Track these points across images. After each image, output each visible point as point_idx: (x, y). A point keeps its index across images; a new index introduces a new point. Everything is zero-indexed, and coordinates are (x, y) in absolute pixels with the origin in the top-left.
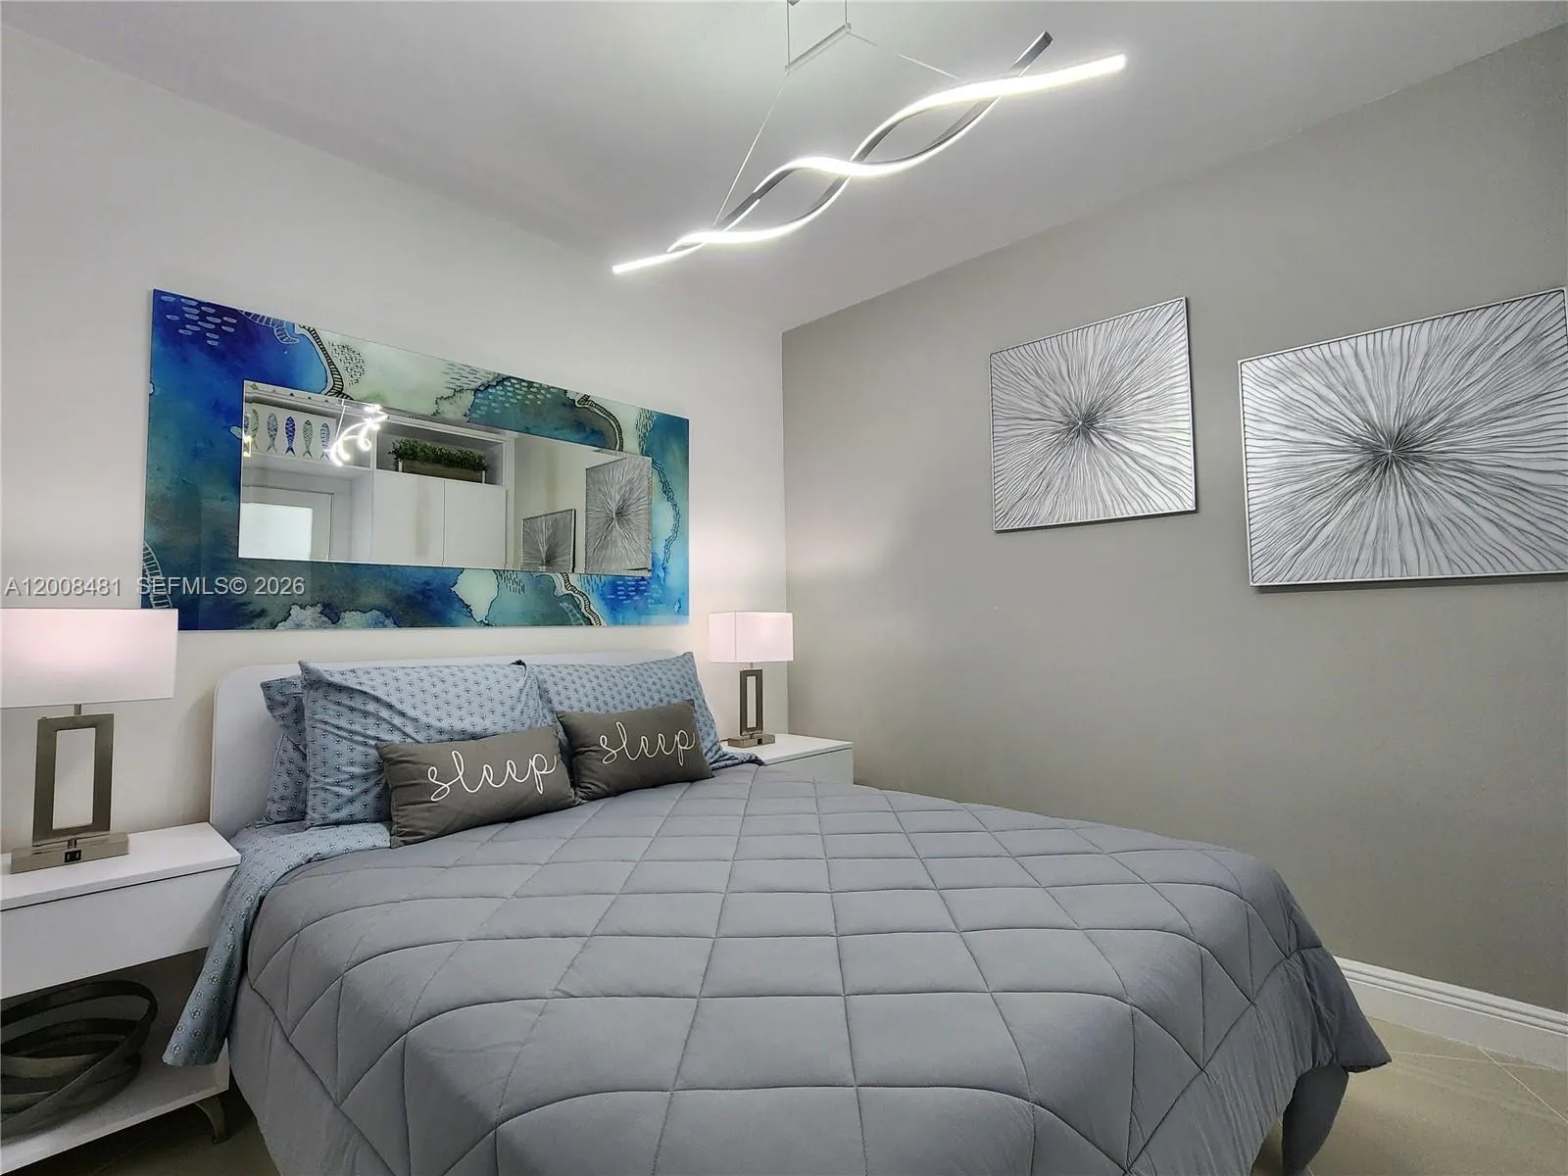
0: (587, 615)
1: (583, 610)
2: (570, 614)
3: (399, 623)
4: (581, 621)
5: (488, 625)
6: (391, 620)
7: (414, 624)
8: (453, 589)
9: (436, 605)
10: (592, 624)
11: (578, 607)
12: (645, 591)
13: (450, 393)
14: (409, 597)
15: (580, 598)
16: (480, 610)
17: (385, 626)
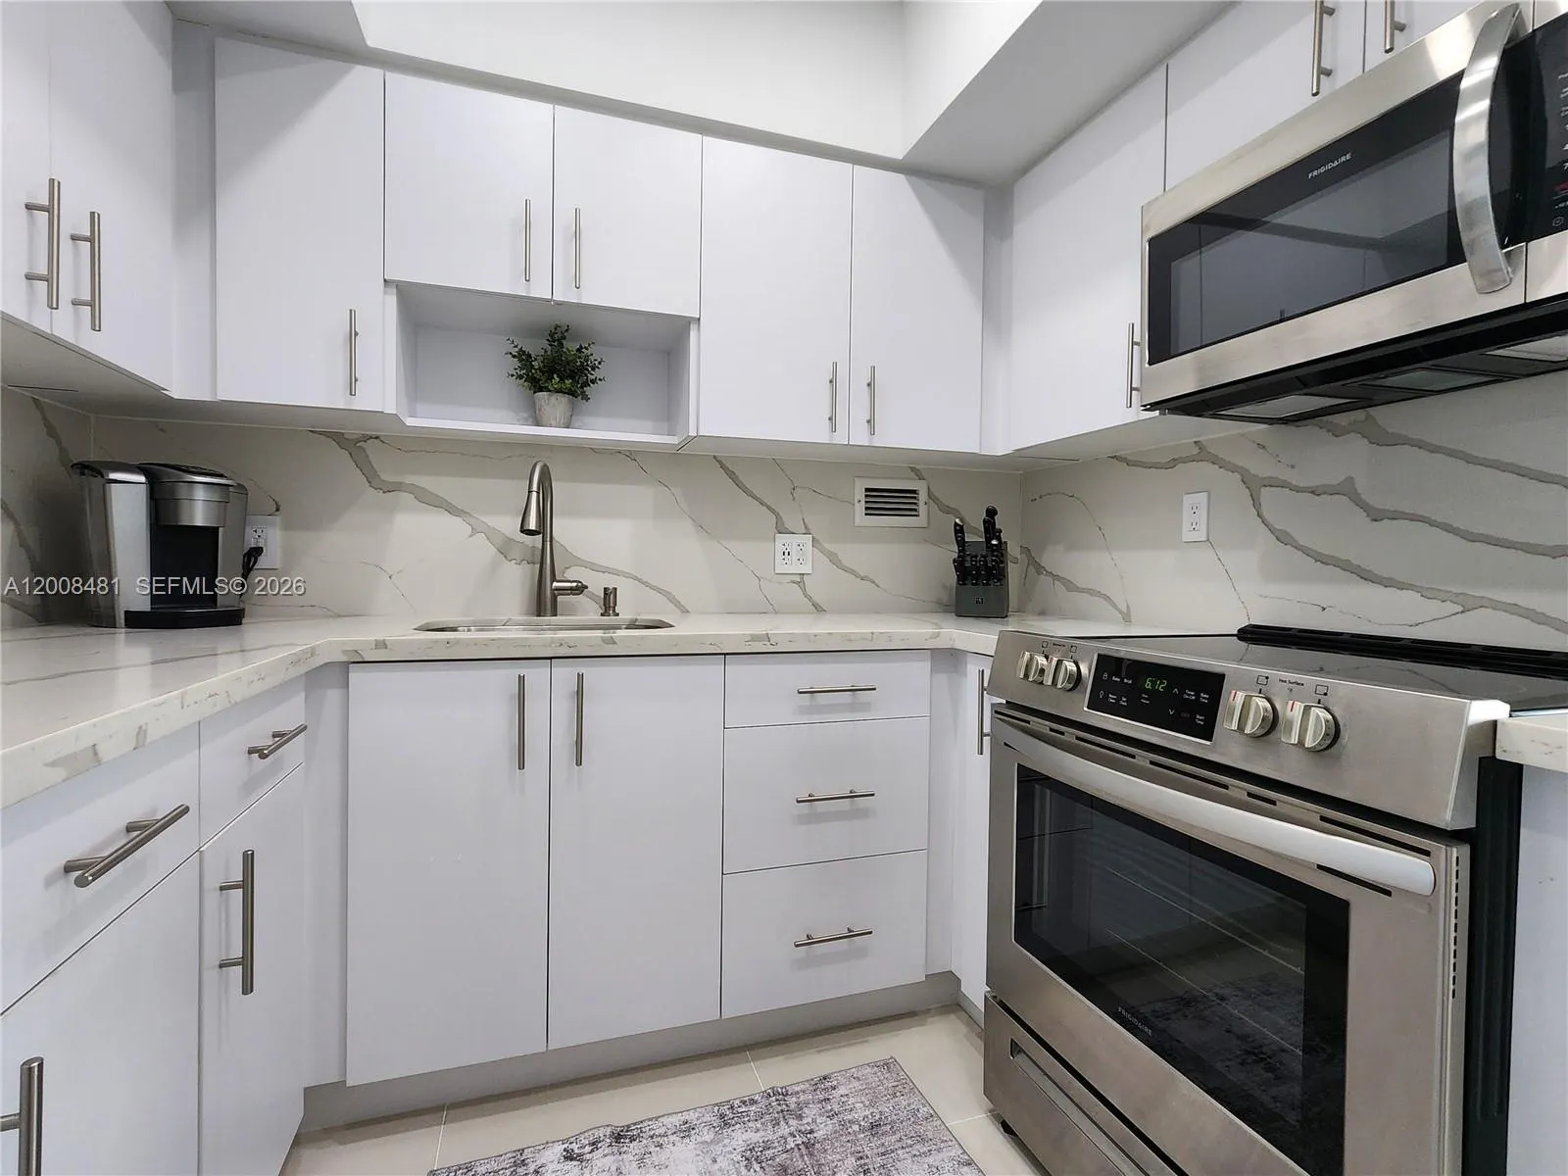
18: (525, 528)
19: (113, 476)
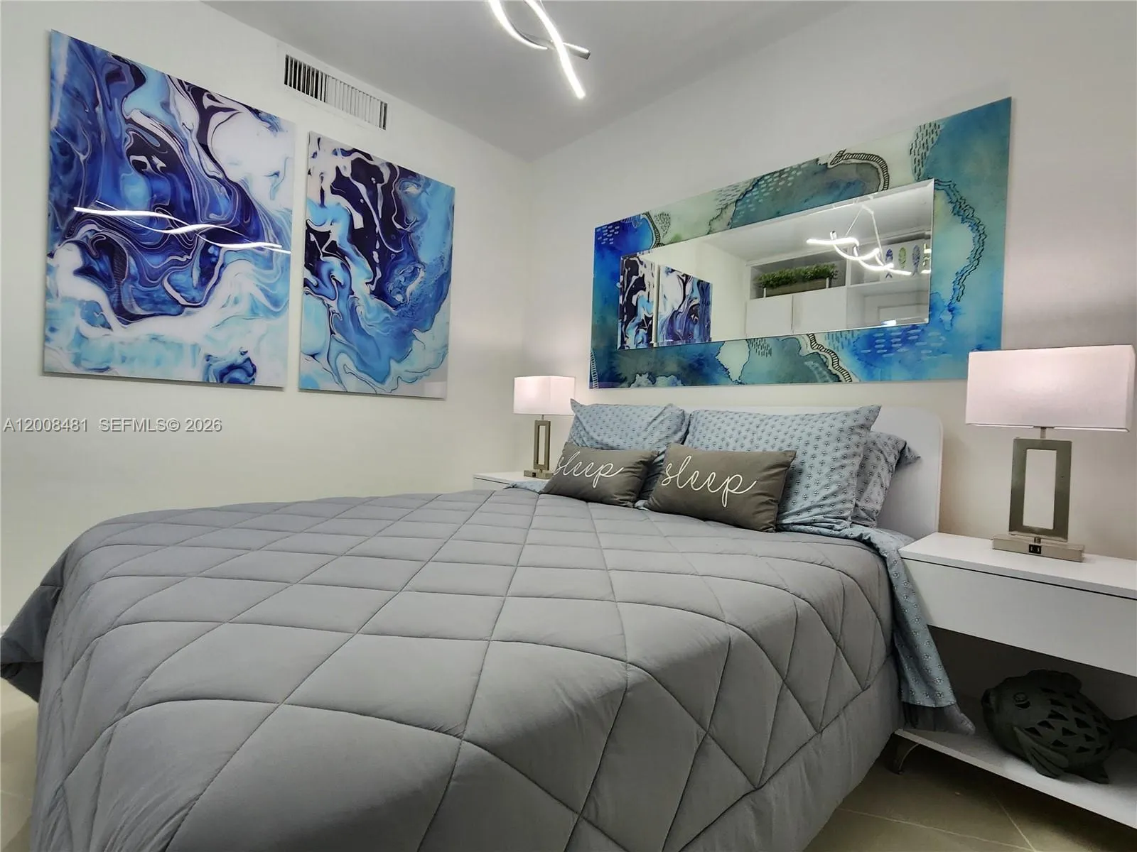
0: (835, 372)
1: (830, 367)
2: (816, 372)
3: (685, 383)
4: (828, 378)
5: (741, 383)
6: (680, 381)
7: (693, 384)
8: (717, 357)
9: (706, 369)
10: (840, 381)
11: (825, 365)
12: (917, 340)
13: (719, 212)
14: (690, 366)
15: (828, 356)
16: (735, 373)
17: (677, 385)
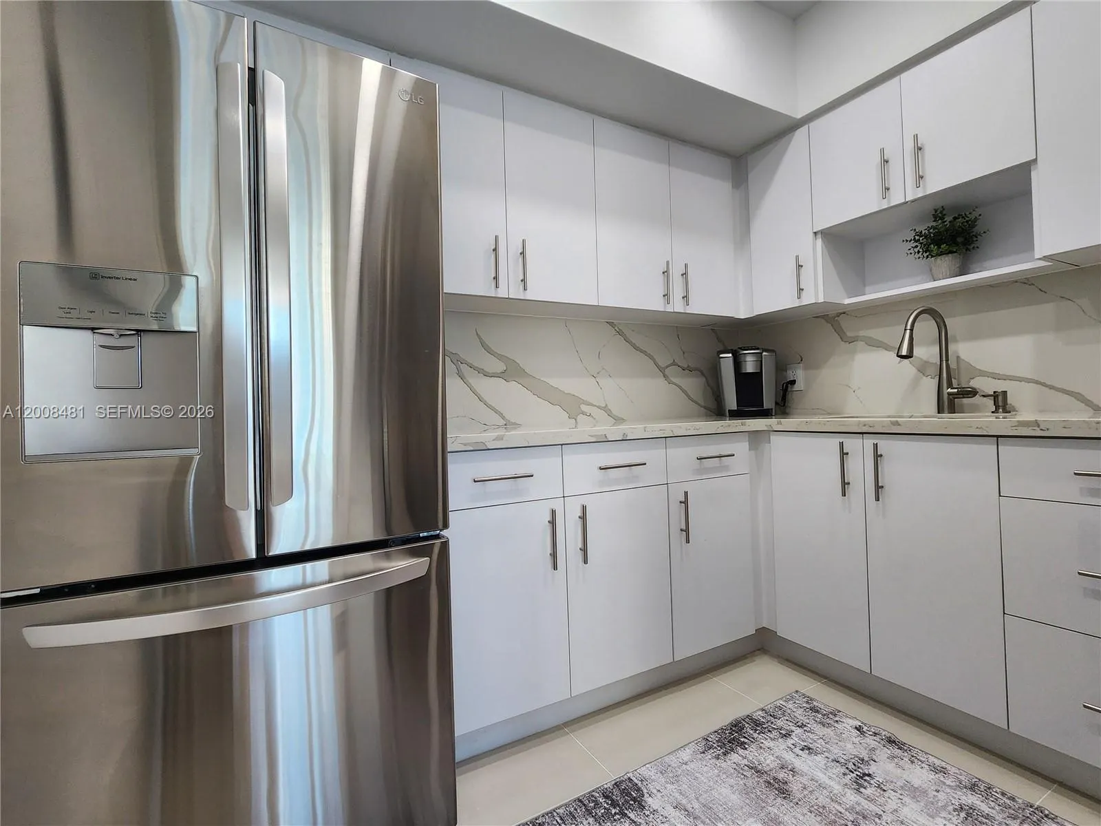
18: (899, 354)
19: (721, 356)
